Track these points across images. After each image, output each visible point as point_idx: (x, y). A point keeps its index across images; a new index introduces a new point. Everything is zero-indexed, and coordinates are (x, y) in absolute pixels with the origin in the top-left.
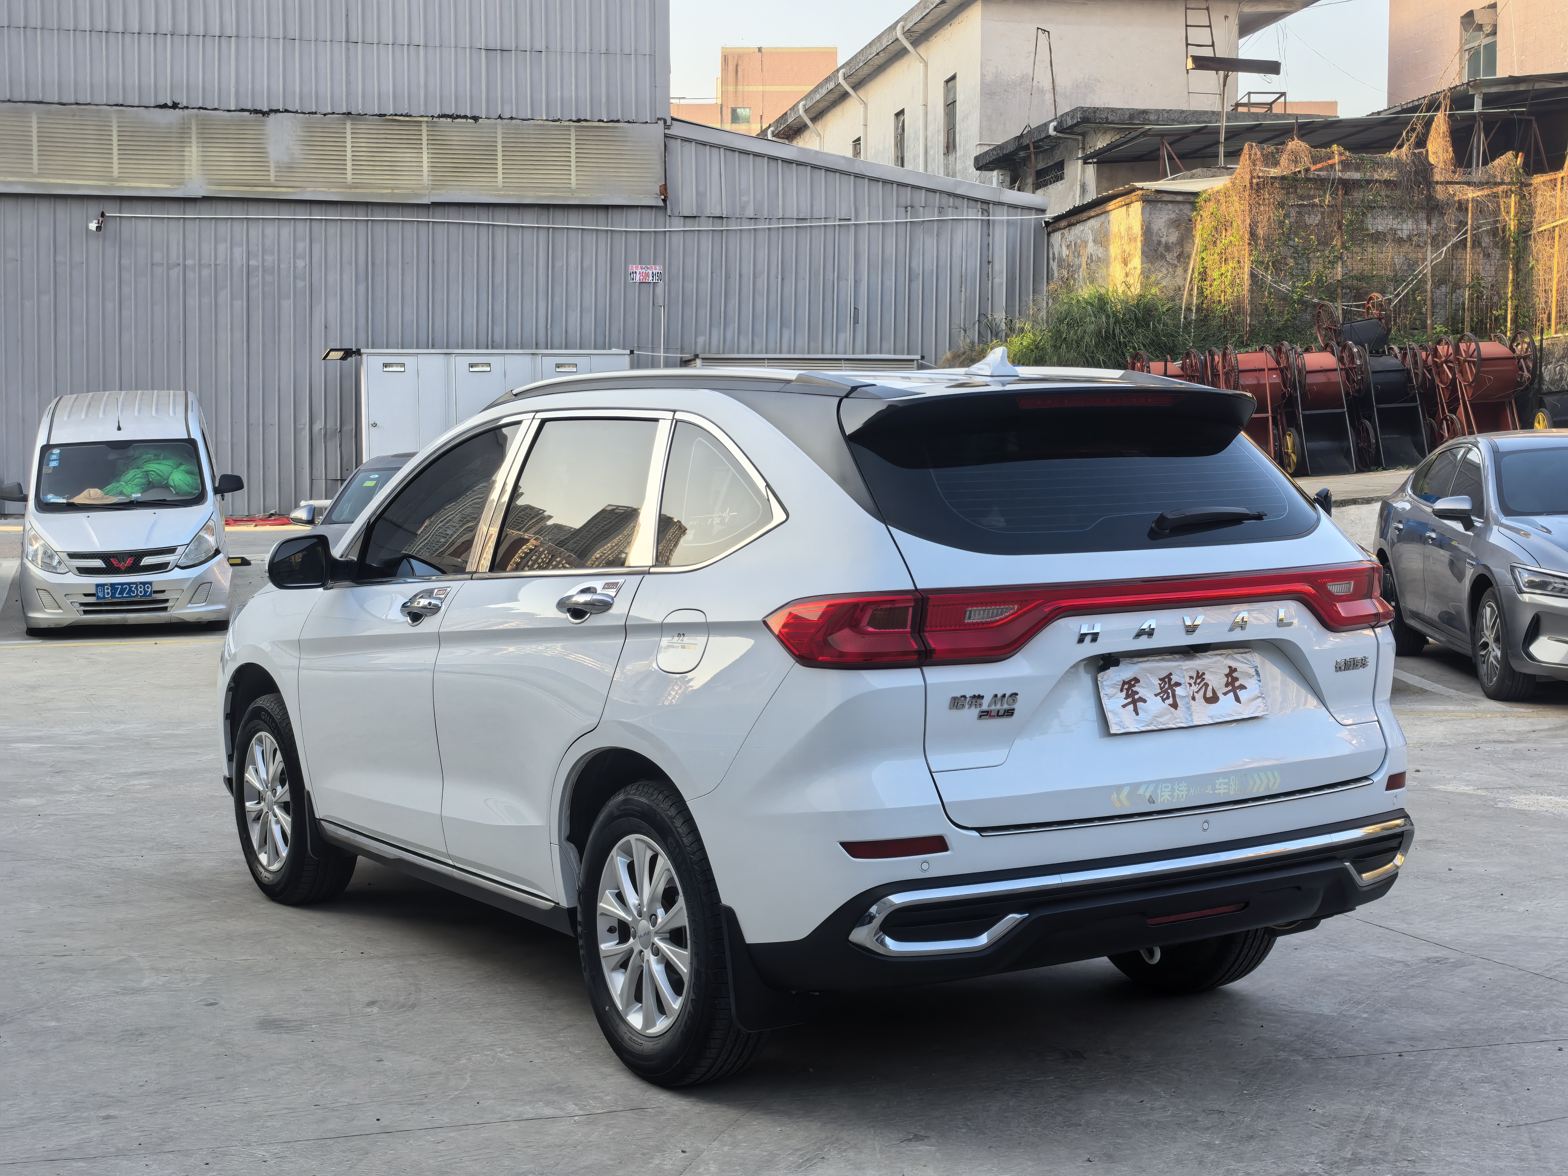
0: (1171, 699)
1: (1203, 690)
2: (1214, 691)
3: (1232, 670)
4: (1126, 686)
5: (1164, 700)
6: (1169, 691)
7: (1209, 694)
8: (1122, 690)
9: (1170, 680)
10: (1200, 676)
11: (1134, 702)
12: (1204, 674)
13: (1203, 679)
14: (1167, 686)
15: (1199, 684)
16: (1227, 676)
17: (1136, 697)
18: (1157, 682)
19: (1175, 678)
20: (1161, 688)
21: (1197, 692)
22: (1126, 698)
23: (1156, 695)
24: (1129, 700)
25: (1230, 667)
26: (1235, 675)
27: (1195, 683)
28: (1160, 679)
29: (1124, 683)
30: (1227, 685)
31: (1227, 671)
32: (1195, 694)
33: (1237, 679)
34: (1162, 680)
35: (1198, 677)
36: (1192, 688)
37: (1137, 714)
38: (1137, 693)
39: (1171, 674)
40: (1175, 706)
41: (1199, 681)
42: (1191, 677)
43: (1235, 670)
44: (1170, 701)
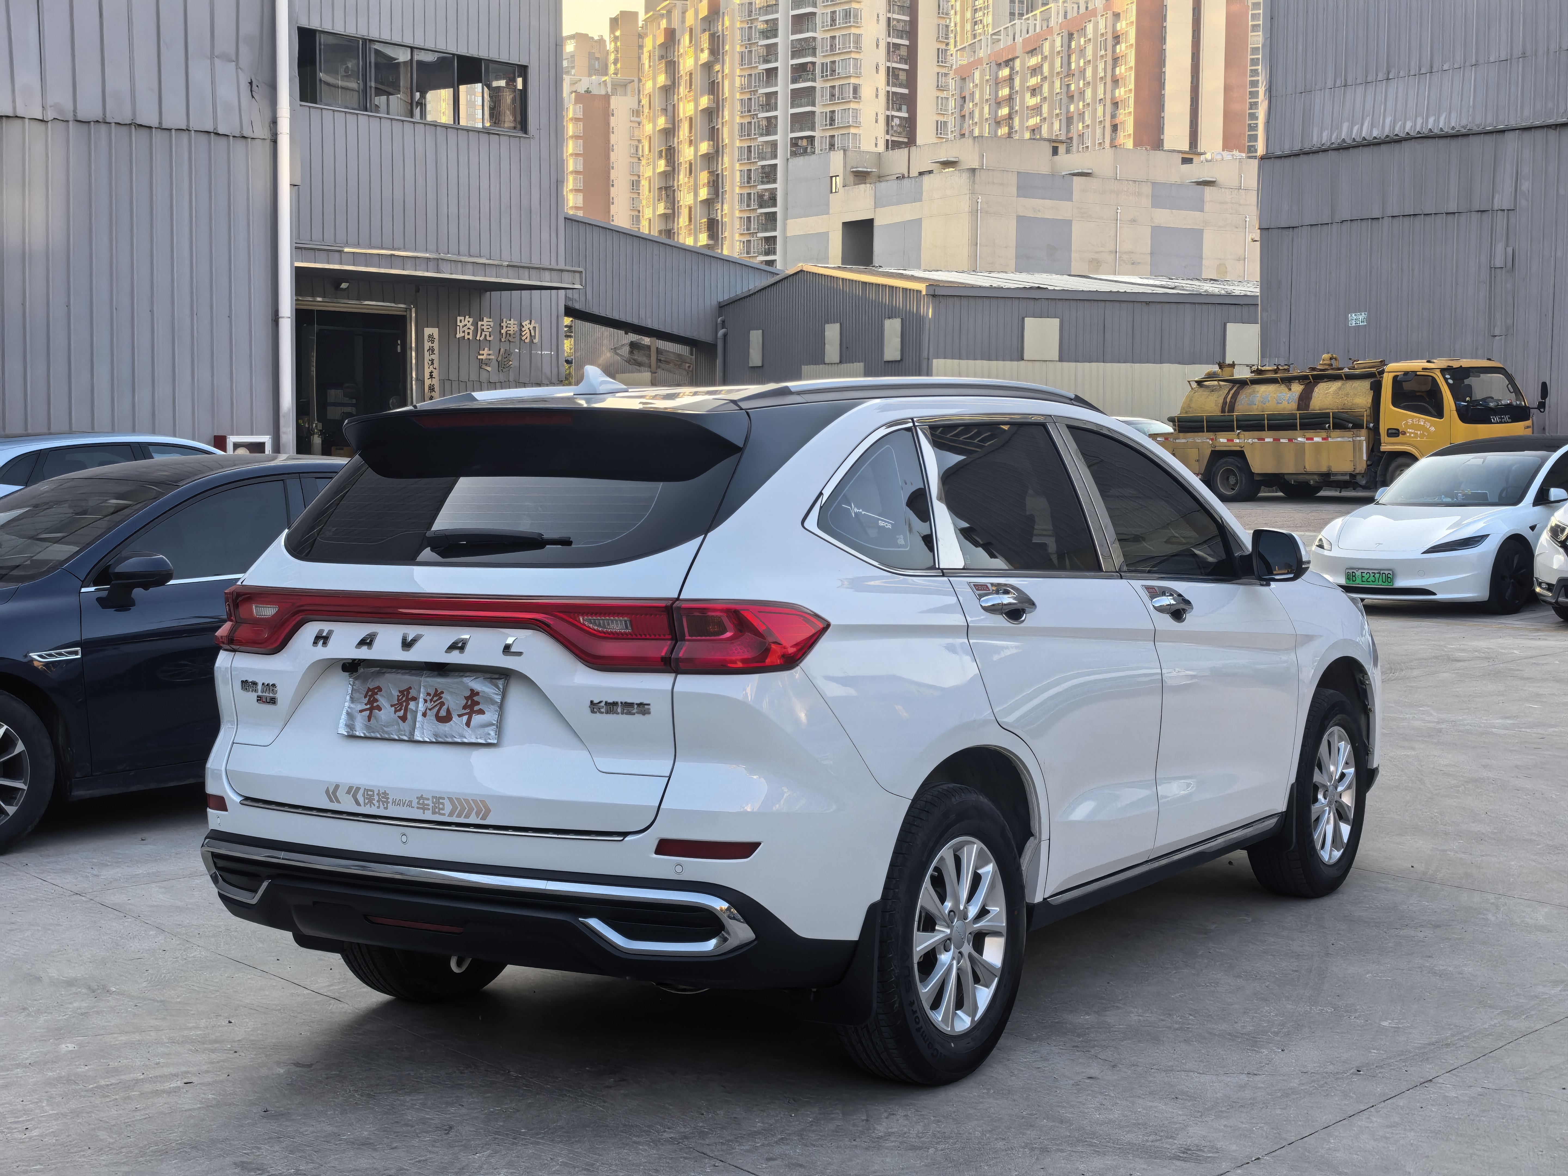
0: (402, 711)
1: (437, 708)
2: (448, 711)
3: (474, 693)
4: (370, 693)
5: (396, 711)
6: (404, 704)
7: (443, 713)
8: (365, 697)
9: (408, 693)
10: (438, 694)
11: (371, 710)
12: (442, 693)
13: (441, 698)
14: (404, 699)
15: (435, 702)
16: (467, 698)
17: (375, 704)
18: (395, 693)
19: (413, 693)
20: (398, 700)
21: (430, 709)
22: (366, 704)
23: (392, 706)
24: (368, 706)
25: (472, 690)
26: (476, 698)
27: (431, 700)
28: (400, 692)
29: (369, 690)
30: (464, 708)
31: (468, 694)
32: (428, 711)
33: (478, 703)
34: (401, 692)
35: (436, 694)
36: (427, 704)
37: (369, 720)
38: (377, 701)
39: (410, 688)
40: (404, 719)
41: (435, 699)
42: (429, 694)
43: (477, 694)
44: (401, 713)
